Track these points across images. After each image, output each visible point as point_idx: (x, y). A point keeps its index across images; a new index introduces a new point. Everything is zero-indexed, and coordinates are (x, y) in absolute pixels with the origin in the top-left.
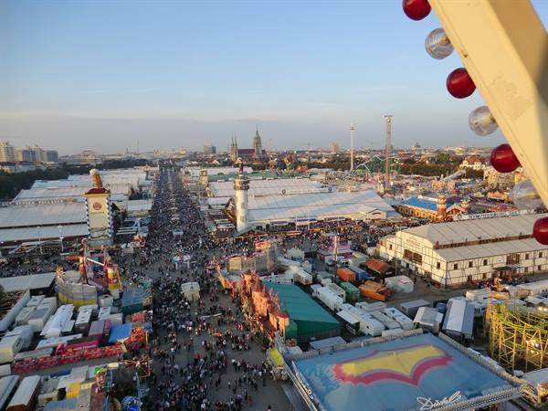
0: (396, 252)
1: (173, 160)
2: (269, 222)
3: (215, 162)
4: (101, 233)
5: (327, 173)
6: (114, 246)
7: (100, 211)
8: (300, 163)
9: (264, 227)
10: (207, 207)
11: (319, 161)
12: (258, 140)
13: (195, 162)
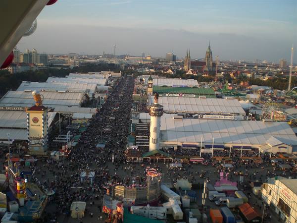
0: (273, 198)
1: (136, 67)
2: (180, 144)
3: (170, 71)
4: (37, 142)
5: (263, 92)
6: (46, 153)
7: (37, 124)
8: (244, 78)
9: (176, 148)
10: (138, 121)
11: (261, 78)
12: (209, 54)
13: (152, 70)
